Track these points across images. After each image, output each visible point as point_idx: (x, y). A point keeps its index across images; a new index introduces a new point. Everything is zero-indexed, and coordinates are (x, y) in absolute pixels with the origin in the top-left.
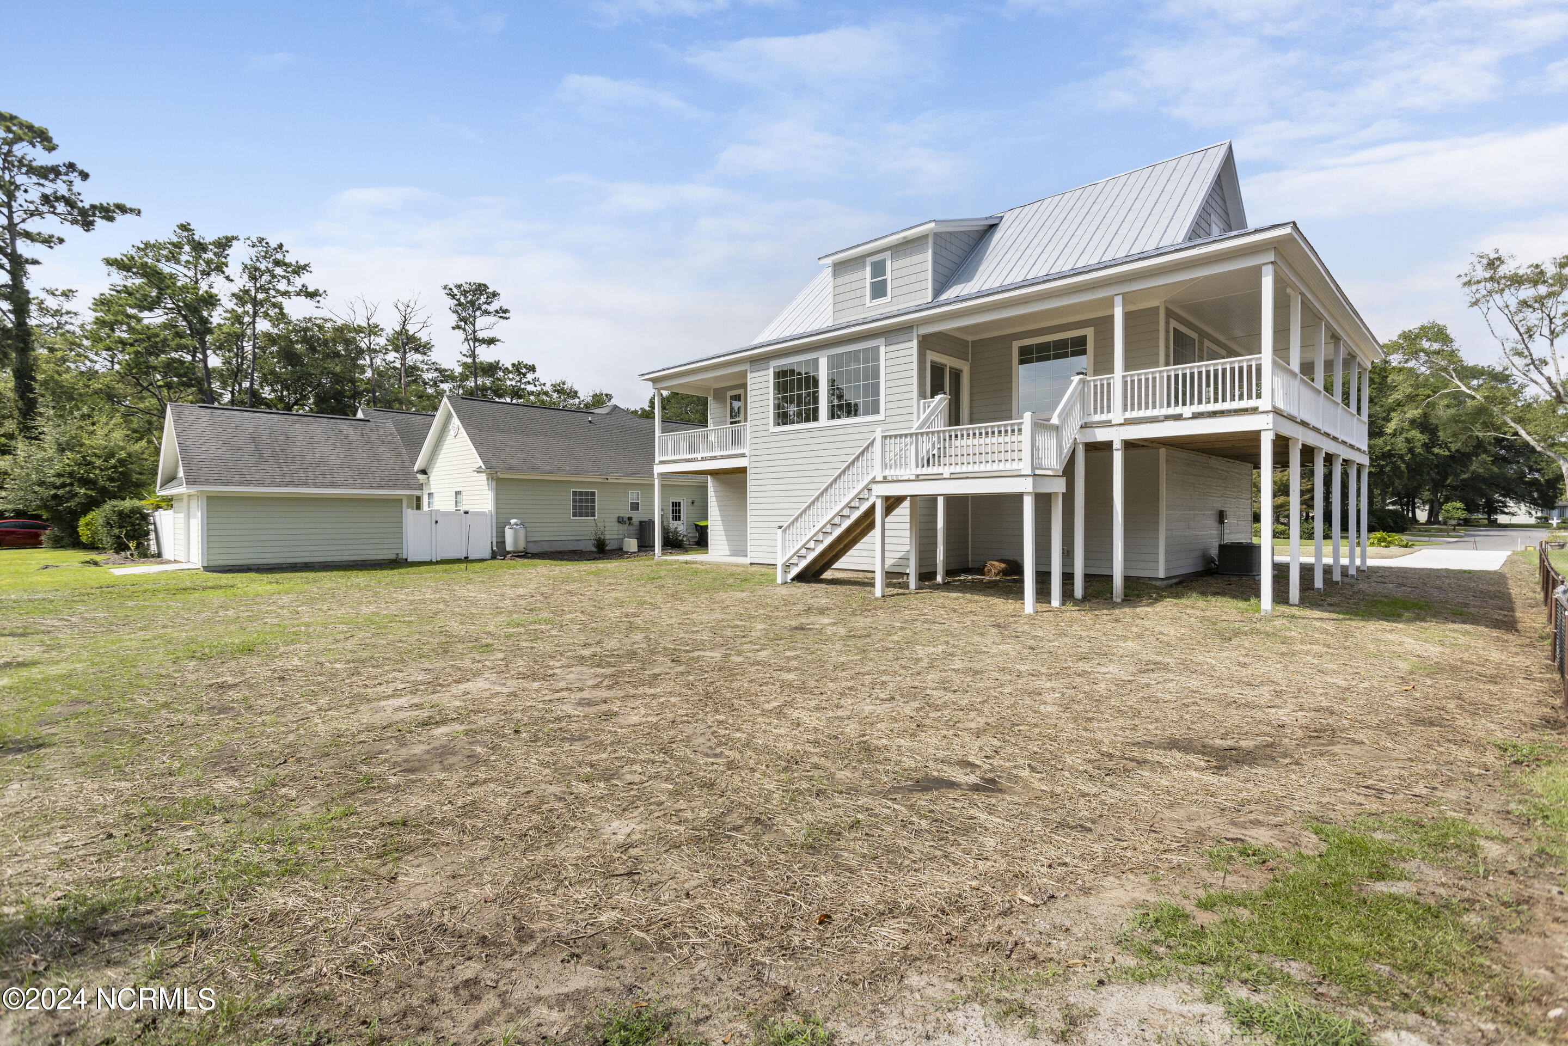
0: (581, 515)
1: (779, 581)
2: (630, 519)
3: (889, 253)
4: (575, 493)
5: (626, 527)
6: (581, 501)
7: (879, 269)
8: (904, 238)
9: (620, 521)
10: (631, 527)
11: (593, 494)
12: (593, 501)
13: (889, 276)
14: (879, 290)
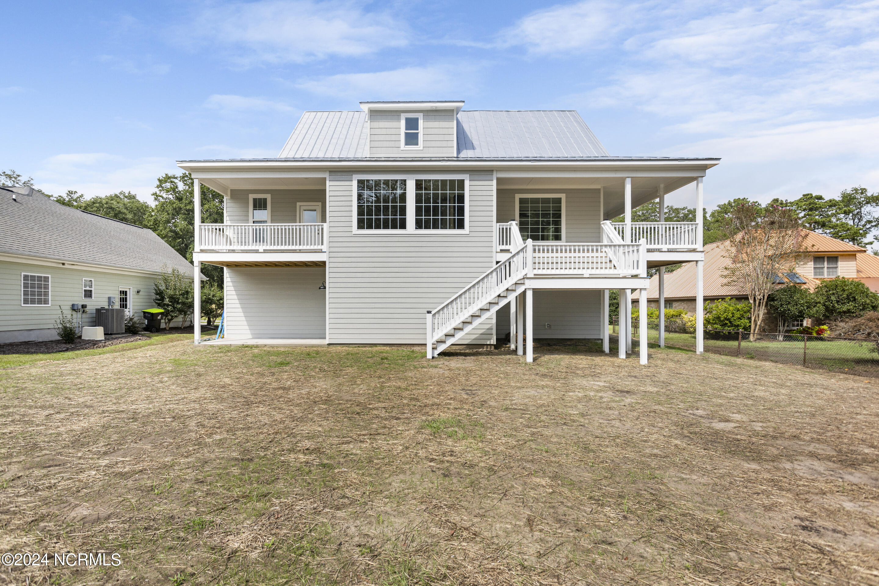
0: (33, 302)
1: (429, 356)
2: (84, 306)
3: (421, 114)
4: (26, 277)
5: (79, 315)
6: (33, 287)
7: (412, 124)
8: (436, 107)
9: (74, 308)
10: (84, 315)
11: (46, 279)
12: (46, 287)
13: (421, 131)
14: (412, 139)
